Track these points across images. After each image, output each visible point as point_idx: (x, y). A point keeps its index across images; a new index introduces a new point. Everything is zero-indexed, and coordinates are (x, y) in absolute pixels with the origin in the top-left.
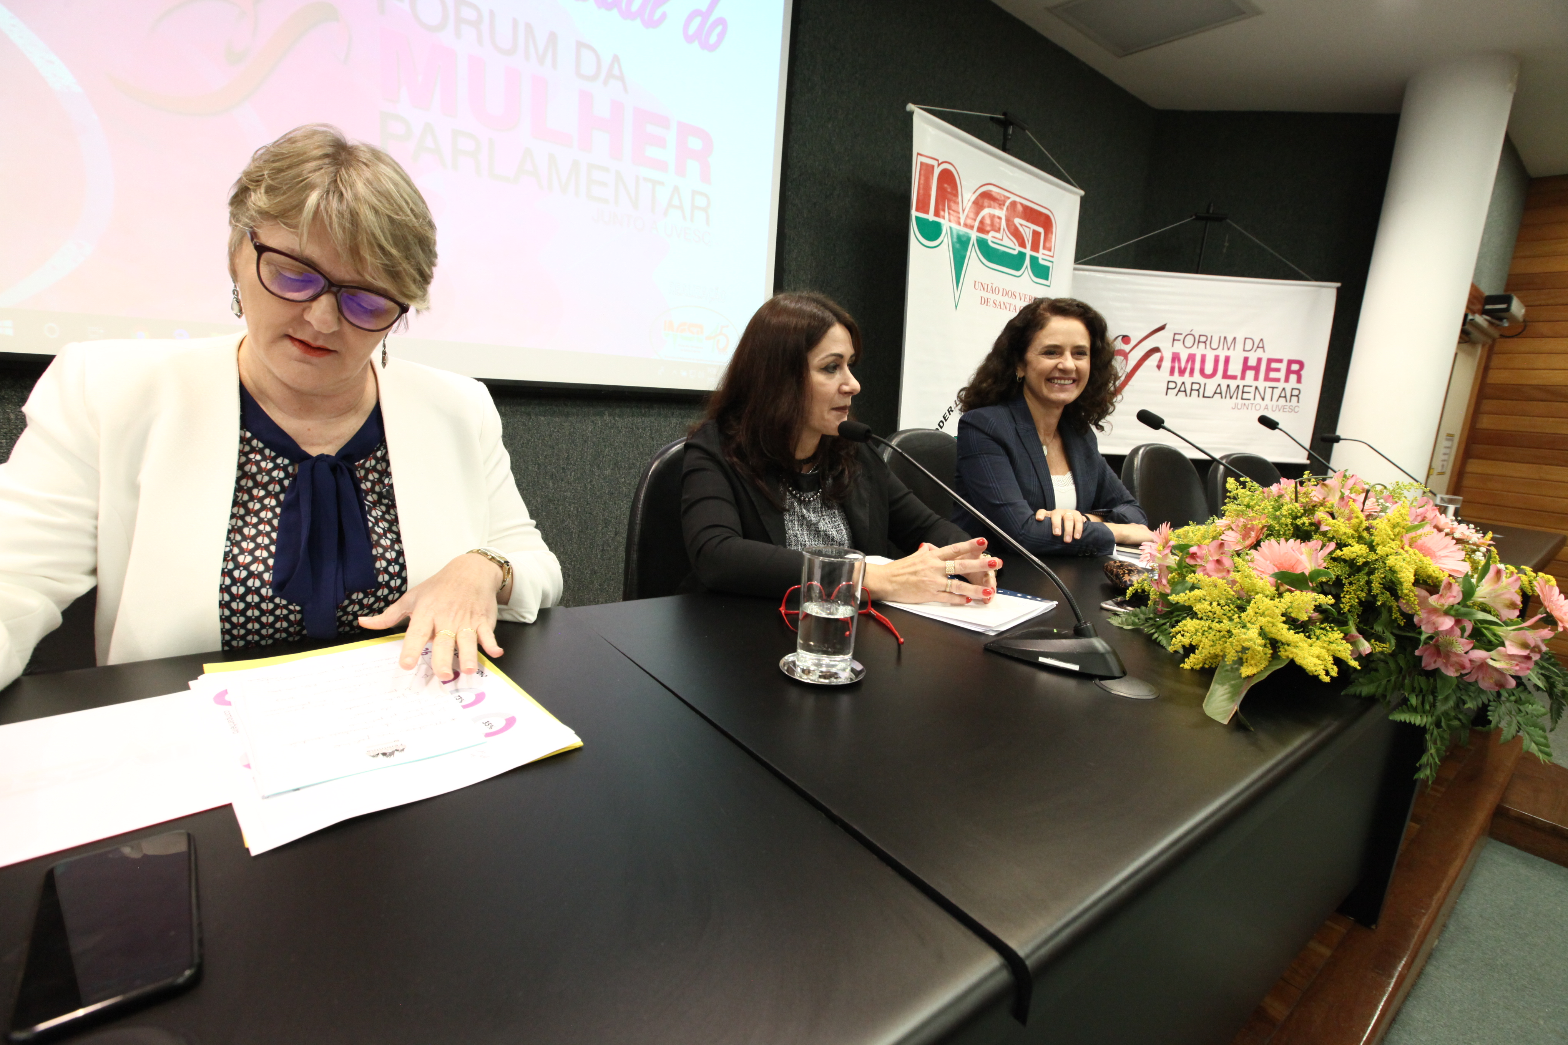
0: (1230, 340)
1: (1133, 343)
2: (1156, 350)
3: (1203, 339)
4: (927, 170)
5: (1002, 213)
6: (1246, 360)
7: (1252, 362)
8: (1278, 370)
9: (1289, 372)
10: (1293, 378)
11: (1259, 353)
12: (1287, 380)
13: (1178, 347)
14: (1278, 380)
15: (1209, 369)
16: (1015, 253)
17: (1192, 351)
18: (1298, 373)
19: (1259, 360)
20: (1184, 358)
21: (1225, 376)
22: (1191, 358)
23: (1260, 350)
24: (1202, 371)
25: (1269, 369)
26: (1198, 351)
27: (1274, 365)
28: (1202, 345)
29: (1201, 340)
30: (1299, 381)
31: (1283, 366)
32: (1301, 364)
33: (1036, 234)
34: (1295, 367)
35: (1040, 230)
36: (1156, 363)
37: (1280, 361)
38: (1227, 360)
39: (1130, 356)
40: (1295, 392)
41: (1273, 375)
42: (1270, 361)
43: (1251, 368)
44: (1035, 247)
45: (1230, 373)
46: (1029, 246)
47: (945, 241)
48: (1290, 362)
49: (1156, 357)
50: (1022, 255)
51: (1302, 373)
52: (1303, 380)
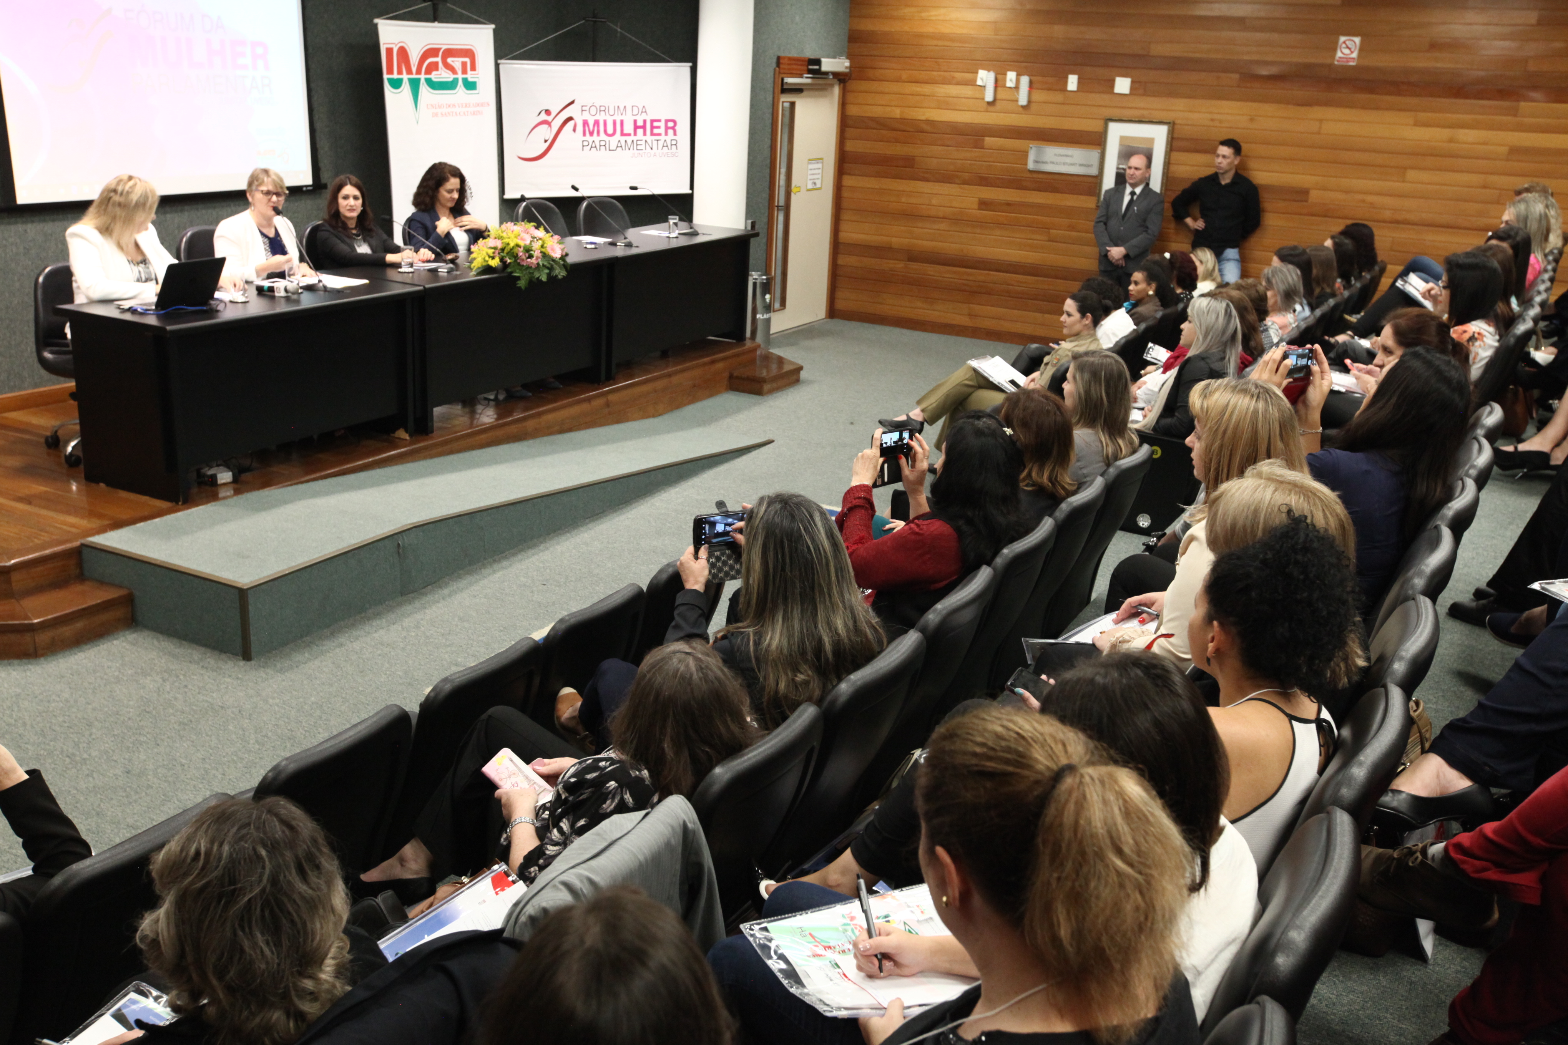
0: (622, 108)
1: (553, 114)
2: (570, 119)
3: (603, 108)
4: (389, 51)
5: (439, 59)
6: (635, 121)
7: (640, 123)
8: (658, 127)
9: (667, 128)
10: (670, 132)
11: (644, 116)
12: (666, 134)
13: (586, 116)
14: (659, 135)
15: (610, 130)
16: (451, 80)
17: (597, 118)
18: (673, 128)
19: (645, 121)
20: (591, 124)
21: (623, 134)
22: (597, 123)
23: (644, 114)
24: (605, 131)
25: (652, 127)
26: (601, 118)
27: (655, 124)
28: (602, 113)
29: (602, 109)
30: (675, 134)
31: (662, 124)
32: (674, 122)
33: (464, 64)
34: (671, 124)
35: (467, 60)
36: (572, 128)
37: (659, 121)
38: (622, 122)
39: (552, 124)
40: (674, 142)
41: (656, 131)
42: (652, 121)
43: (640, 127)
44: (464, 72)
45: (625, 132)
46: (460, 72)
47: (406, 87)
48: (667, 121)
49: (571, 124)
50: (455, 81)
51: (676, 128)
52: (678, 132)
